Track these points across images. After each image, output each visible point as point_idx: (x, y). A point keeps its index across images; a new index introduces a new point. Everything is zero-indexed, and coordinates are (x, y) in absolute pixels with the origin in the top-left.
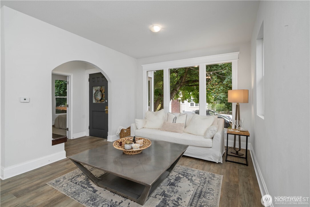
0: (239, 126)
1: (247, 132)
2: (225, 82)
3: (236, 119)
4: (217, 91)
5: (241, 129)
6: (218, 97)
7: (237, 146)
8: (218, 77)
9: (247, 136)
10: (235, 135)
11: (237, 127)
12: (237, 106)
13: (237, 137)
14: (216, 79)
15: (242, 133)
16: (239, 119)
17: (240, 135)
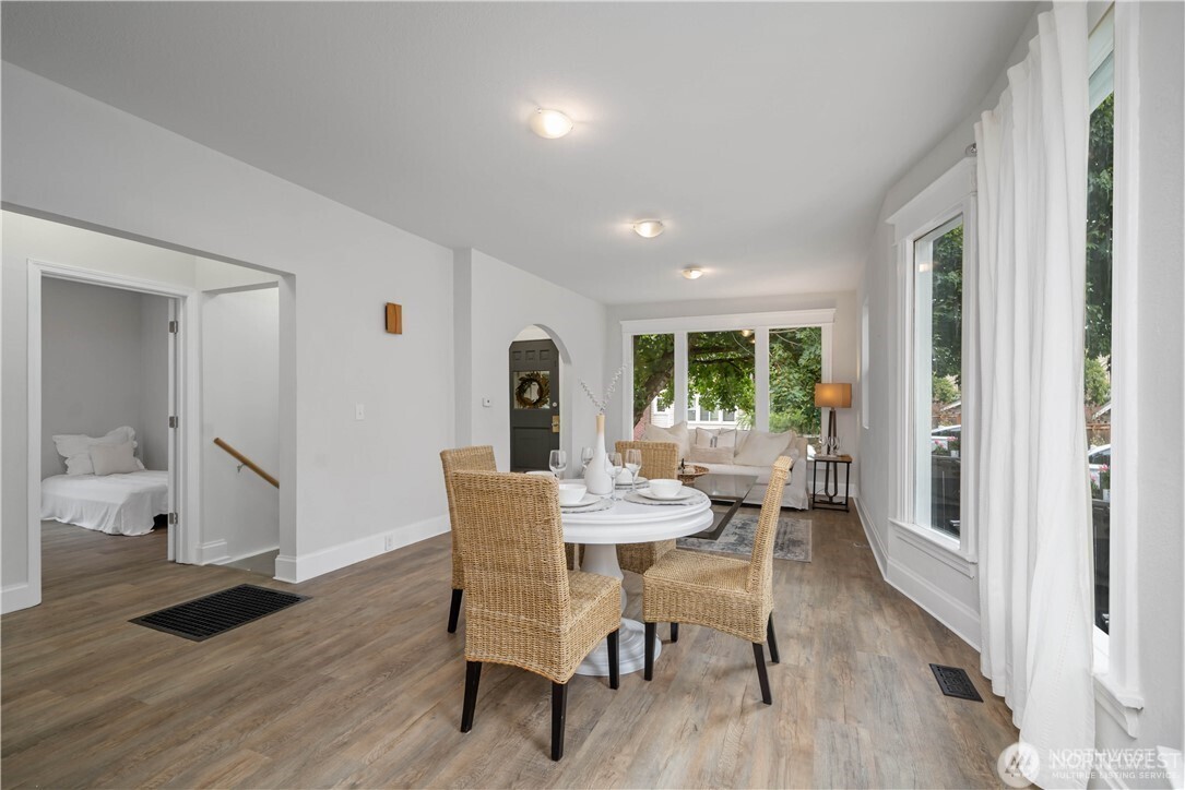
0: (835, 448)
1: (848, 456)
2: (802, 361)
3: (830, 435)
4: (786, 381)
5: (839, 453)
6: (789, 397)
7: (831, 493)
8: (787, 347)
9: (848, 463)
10: (828, 462)
11: (832, 449)
12: (831, 413)
13: (831, 465)
14: (780, 352)
15: (840, 459)
16: (835, 435)
17: (835, 462)
